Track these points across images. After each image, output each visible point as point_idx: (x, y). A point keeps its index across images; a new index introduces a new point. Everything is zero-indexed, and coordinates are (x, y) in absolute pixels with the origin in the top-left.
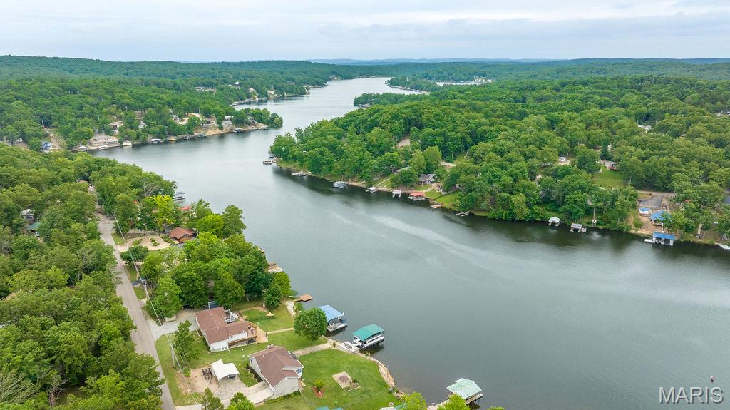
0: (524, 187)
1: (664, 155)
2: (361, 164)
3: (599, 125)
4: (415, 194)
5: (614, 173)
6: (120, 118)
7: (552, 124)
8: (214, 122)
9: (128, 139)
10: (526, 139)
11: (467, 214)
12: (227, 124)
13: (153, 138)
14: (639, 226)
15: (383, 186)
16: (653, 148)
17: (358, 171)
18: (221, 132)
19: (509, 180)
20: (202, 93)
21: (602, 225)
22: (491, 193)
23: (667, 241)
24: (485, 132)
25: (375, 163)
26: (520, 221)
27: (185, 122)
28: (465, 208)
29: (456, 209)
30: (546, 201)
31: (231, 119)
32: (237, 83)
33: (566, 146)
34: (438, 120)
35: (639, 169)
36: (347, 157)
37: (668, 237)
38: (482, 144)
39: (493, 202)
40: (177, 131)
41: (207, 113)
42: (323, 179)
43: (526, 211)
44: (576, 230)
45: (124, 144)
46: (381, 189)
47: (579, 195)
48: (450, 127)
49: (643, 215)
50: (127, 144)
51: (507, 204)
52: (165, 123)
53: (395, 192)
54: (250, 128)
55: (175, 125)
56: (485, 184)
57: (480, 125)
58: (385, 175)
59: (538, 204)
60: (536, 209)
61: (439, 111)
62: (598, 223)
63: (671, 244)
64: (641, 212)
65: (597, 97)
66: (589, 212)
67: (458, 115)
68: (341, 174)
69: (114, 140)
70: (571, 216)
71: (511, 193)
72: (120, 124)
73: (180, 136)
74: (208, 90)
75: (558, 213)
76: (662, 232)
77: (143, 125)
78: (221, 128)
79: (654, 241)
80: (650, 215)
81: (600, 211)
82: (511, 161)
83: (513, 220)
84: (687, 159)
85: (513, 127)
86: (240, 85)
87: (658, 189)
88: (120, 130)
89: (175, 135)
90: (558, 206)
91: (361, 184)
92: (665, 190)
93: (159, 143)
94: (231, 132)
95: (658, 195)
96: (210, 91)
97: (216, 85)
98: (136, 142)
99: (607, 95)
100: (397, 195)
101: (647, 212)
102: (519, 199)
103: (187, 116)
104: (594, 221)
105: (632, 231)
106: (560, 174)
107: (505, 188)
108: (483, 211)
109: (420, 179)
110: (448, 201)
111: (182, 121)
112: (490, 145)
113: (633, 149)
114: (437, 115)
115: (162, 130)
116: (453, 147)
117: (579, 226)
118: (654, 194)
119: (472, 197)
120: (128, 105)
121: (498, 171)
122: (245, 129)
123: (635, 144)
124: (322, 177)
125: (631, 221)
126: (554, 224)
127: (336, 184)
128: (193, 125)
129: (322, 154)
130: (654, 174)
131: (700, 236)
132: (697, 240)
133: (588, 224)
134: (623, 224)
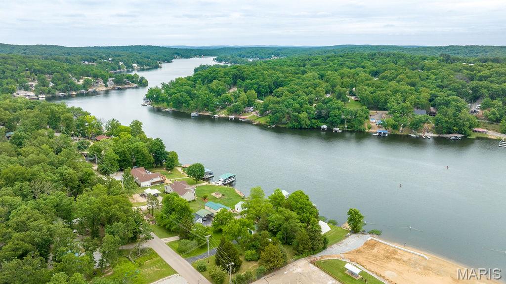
0: (306, 109)
1: (383, 90)
2: (208, 102)
4: (242, 117)
5: (357, 102)
6: (34, 80)
7: (322, 77)
8: (101, 82)
9: (42, 93)
10: (306, 84)
11: (274, 126)
12: (111, 83)
13: (60, 93)
14: (370, 128)
15: (222, 114)
16: (377, 87)
17: (206, 106)
18: (106, 89)
19: (298, 106)
20: (87, 65)
21: (350, 128)
22: (288, 113)
23: (384, 134)
24: (282, 81)
25: (216, 101)
26: (304, 128)
27: (81, 82)
28: (273, 123)
29: (268, 124)
30: (319, 117)
31: (113, 80)
32: (110, 59)
33: (330, 88)
34: (253, 75)
35: (370, 98)
36: (198, 97)
37: (385, 132)
38: (280, 89)
39: (289, 118)
40: (77, 88)
41: (96, 76)
42: (184, 112)
43: (308, 122)
44: (336, 131)
45: (40, 96)
46: (221, 116)
47: (337, 112)
48: (261, 79)
49: (372, 123)
51: (297, 119)
52: (67, 83)
53: (231, 117)
54: (126, 86)
55: (74, 84)
56: (284, 108)
57: (278, 78)
58: (223, 108)
59: (315, 118)
60: (314, 121)
61: (253, 70)
62: (348, 128)
63: (387, 135)
64: (371, 121)
66: (343, 122)
67: (265, 72)
68: (196, 108)
69: (32, 94)
70: (333, 124)
71: (299, 113)
72: (34, 84)
73: (79, 92)
74: (90, 64)
75: (325, 123)
76: (382, 130)
77: (51, 85)
78: (106, 86)
79: (378, 134)
80: (376, 122)
81: (349, 121)
82: (298, 96)
83: (301, 128)
84: (395, 92)
85: (299, 78)
86: (112, 60)
87: (380, 109)
88: (36, 87)
89: (75, 91)
90: (326, 119)
91: (208, 114)
92: (384, 109)
93: (64, 96)
94: (114, 89)
95: (380, 112)
96: (92, 65)
97: (96, 60)
98: (48, 96)
100: (231, 119)
101: (375, 121)
102: (303, 115)
103: (82, 79)
104: (346, 126)
105: (366, 131)
106: (325, 102)
107: (296, 110)
108: (284, 124)
109: (245, 109)
110: (262, 121)
111: (79, 82)
112: (285, 88)
113: (366, 88)
114: (252, 72)
115: (66, 88)
116: (263, 90)
117: (337, 129)
118: (378, 112)
119: (277, 116)
120: (39, 71)
121: (291, 101)
122: (123, 87)
123: (368, 85)
124: (182, 111)
125: (366, 125)
126: (324, 129)
127: (193, 114)
128: (87, 84)
129: (182, 96)
130: (378, 100)
131: (402, 131)
132: (400, 133)
133: (343, 128)
134: (361, 127)
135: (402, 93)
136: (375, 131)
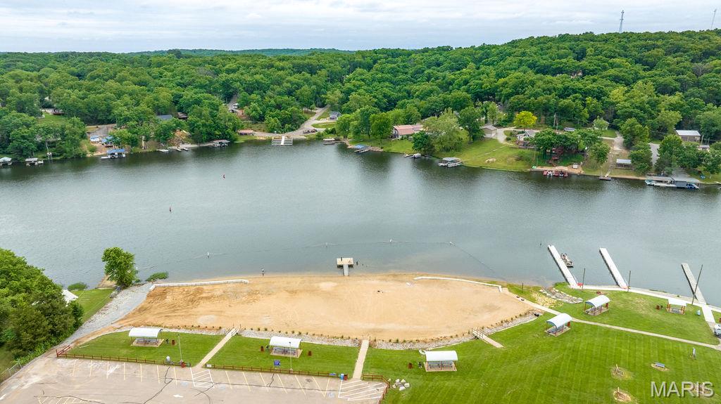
5: (57, 115)
14: (93, 150)
23: (120, 154)
37: (120, 151)
44: (32, 163)
49: (95, 142)
63: (124, 156)
64: (92, 140)
70: (22, 152)
75: (7, 153)
79: (109, 157)
80: (100, 141)
87: (102, 122)
95: (104, 127)
104: (49, 154)
105: (89, 155)
117: (34, 159)
118: (100, 126)
123: (71, 88)
125: (85, 147)
126: (5, 163)
131: (144, 147)
132: (143, 150)
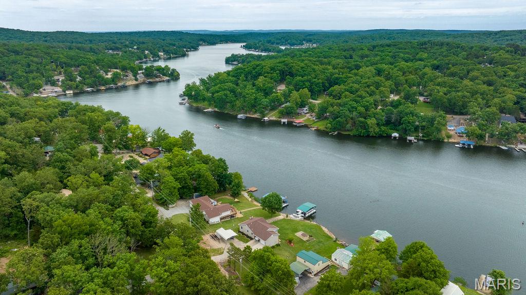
0: (374, 114)
1: (458, 91)
2: (255, 102)
3: (410, 72)
4: (298, 121)
5: (426, 104)
6: (60, 74)
7: (379, 72)
8: (131, 76)
9: (70, 88)
10: (366, 83)
11: (336, 133)
12: (141, 77)
13: (88, 88)
14: (449, 137)
15: (271, 117)
16: (451, 87)
17: (254, 106)
18: (137, 83)
19: (362, 109)
20: (112, 55)
21: (425, 137)
22: (352, 118)
23: (469, 145)
24: (337, 78)
25: (265, 101)
26: (373, 137)
27: (109, 76)
28: (334, 129)
29: (328, 130)
30: (388, 123)
31: (143, 73)
32: (135, 47)
33: (393, 86)
34: (303, 71)
35: (445, 100)
36: (244, 97)
37: (469, 143)
38: (336, 87)
39: (354, 124)
40: (105, 82)
41: (124, 69)
42: (227, 113)
43: (377, 130)
44: (410, 141)
45: (67, 92)
46: (271, 119)
47: (411, 118)
48: (313, 76)
49: (450, 130)
50: (69, 92)
51: (364, 126)
52: (95, 77)
53: (283, 120)
54: (157, 79)
55: (103, 78)
56: (347, 113)
57: (332, 74)
58: (273, 109)
59: (383, 125)
60: (383, 128)
61: (303, 65)
62: (423, 136)
63: (472, 147)
64: (449, 128)
65: (402, 55)
67: (316, 67)
68: (242, 109)
69: (59, 89)
71: (365, 118)
72: (61, 78)
73: (108, 86)
74: (115, 53)
75: (397, 131)
76: (465, 140)
77: (79, 79)
78: (136, 80)
80: (455, 130)
81: (423, 128)
82: (360, 96)
83: (368, 136)
84: (474, 93)
85: (356, 75)
86: (138, 49)
87: (456, 114)
88: (63, 81)
89: (103, 85)
90: (395, 126)
91: (256, 116)
92: (462, 114)
93: (93, 91)
94: (144, 83)
95: (457, 117)
96: (117, 54)
97: (121, 49)
98: (76, 91)
99: (408, 53)
100: (284, 123)
101: (453, 128)
102: (372, 121)
103: (110, 71)
104: (421, 135)
105: (445, 140)
106: (395, 105)
107: (361, 115)
108: (348, 130)
109: (298, 111)
110: (321, 125)
111: (107, 75)
112: (342, 86)
113: (438, 88)
114: (302, 68)
115: (94, 82)
116: (317, 89)
117: (412, 138)
118: (454, 116)
119: (339, 121)
120: (65, 63)
121: (355, 105)
122: (154, 80)
123: (438, 85)
124: (226, 112)
126: (395, 138)
127: (240, 116)
128: (116, 78)
129: (226, 95)
130: (455, 103)
131: (488, 142)
132: (486, 144)
133: (417, 136)
134: (439, 136)
135: (482, 94)
136: (455, 141)
